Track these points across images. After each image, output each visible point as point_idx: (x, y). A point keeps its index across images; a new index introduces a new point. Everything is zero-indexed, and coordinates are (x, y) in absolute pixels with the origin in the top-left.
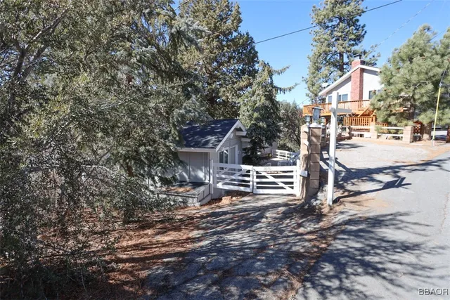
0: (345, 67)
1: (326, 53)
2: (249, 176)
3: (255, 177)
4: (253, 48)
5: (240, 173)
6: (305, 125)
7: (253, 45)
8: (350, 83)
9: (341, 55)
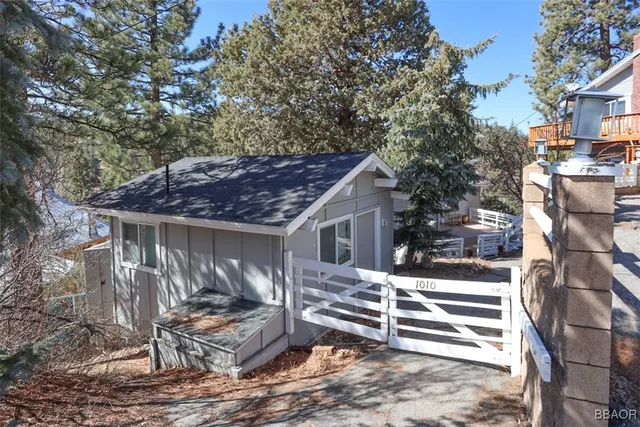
0: (612, 52)
1: (570, 28)
2: (378, 299)
3: (393, 304)
4: (426, 21)
5: (356, 289)
6: (534, 164)
7: (426, 14)
8: (631, 78)
9: (604, 32)
